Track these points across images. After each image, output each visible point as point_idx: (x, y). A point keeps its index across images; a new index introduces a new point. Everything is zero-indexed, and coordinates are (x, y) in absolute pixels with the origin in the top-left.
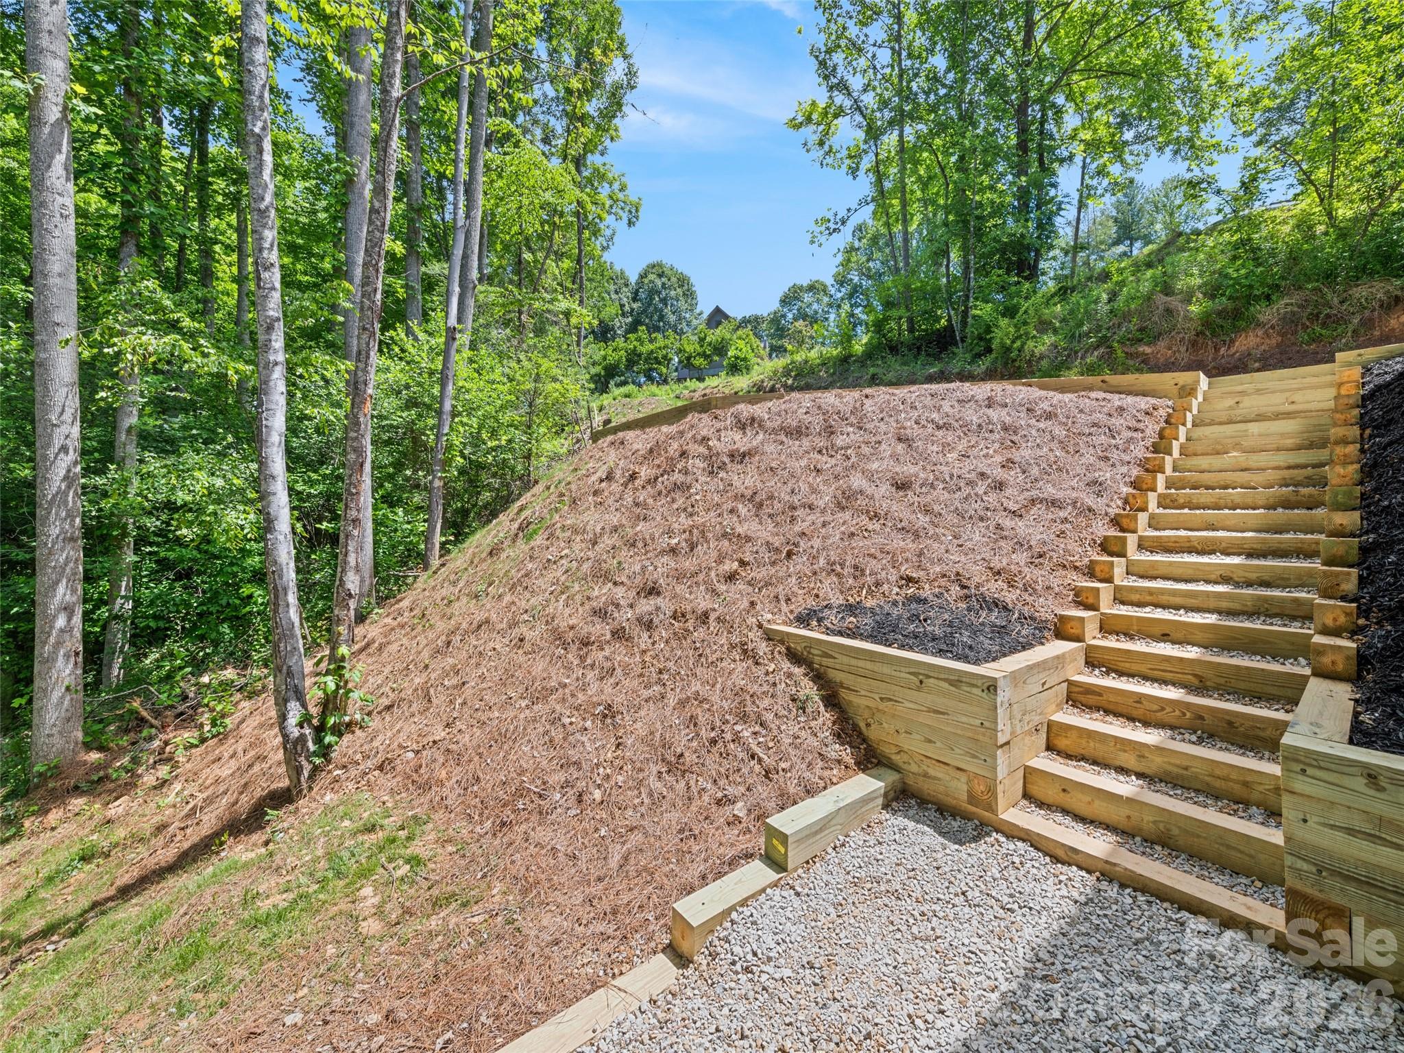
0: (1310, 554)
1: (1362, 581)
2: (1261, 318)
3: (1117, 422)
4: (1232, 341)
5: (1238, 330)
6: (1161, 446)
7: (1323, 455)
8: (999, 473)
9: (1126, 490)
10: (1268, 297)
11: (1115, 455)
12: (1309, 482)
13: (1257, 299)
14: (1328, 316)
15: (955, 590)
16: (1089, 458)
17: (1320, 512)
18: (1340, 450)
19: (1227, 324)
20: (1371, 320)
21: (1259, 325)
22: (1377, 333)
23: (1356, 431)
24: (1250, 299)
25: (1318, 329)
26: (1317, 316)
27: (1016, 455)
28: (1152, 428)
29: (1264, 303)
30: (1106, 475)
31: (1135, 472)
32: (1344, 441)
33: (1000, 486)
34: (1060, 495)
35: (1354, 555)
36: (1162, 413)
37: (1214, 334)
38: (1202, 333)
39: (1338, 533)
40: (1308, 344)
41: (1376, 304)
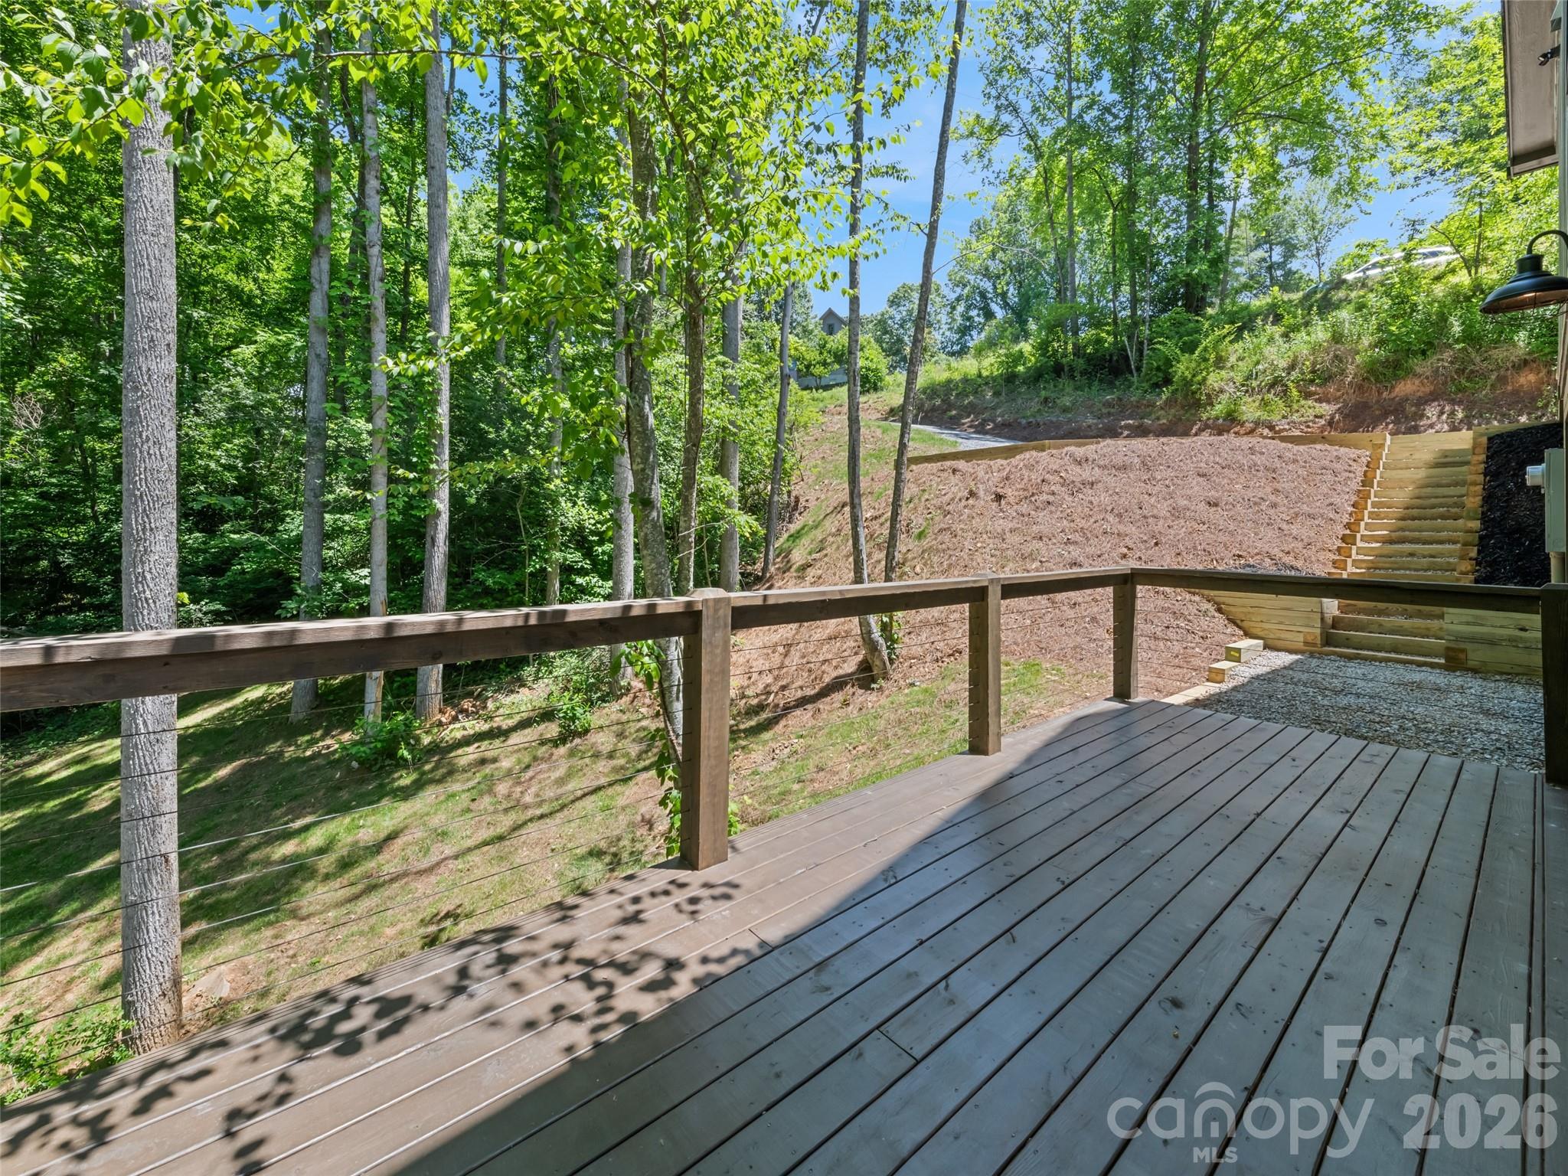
0: (1455, 543)
1: (1479, 552)
2: (1418, 370)
3: (1337, 466)
4: (1393, 387)
5: (1397, 378)
6: (1367, 482)
7: (1462, 490)
8: (1273, 498)
9: (1350, 509)
10: (1424, 353)
11: (1339, 487)
12: (1456, 505)
13: (1415, 353)
14: (1472, 372)
15: (1267, 560)
16: (1324, 489)
17: (1461, 521)
18: (1473, 488)
19: (1389, 372)
20: (1505, 377)
21: (1416, 375)
22: (1510, 388)
23: (1482, 477)
24: (1409, 352)
25: (1463, 381)
26: (1463, 370)
27: (1279, 486)
28: (1360, 470)
29: (1420, 357)
30: (1336, 500)
31: (1354, 498)
32: (1475, 484)
33: (1274, 506)
34: (1312, 511)
35: (1476, 541)
36: (1364, 460)
37: (1377, 380)
38: (1367, 378)
39: (1470, 531)
40: (1456, 393)
41: (1509, 365)
